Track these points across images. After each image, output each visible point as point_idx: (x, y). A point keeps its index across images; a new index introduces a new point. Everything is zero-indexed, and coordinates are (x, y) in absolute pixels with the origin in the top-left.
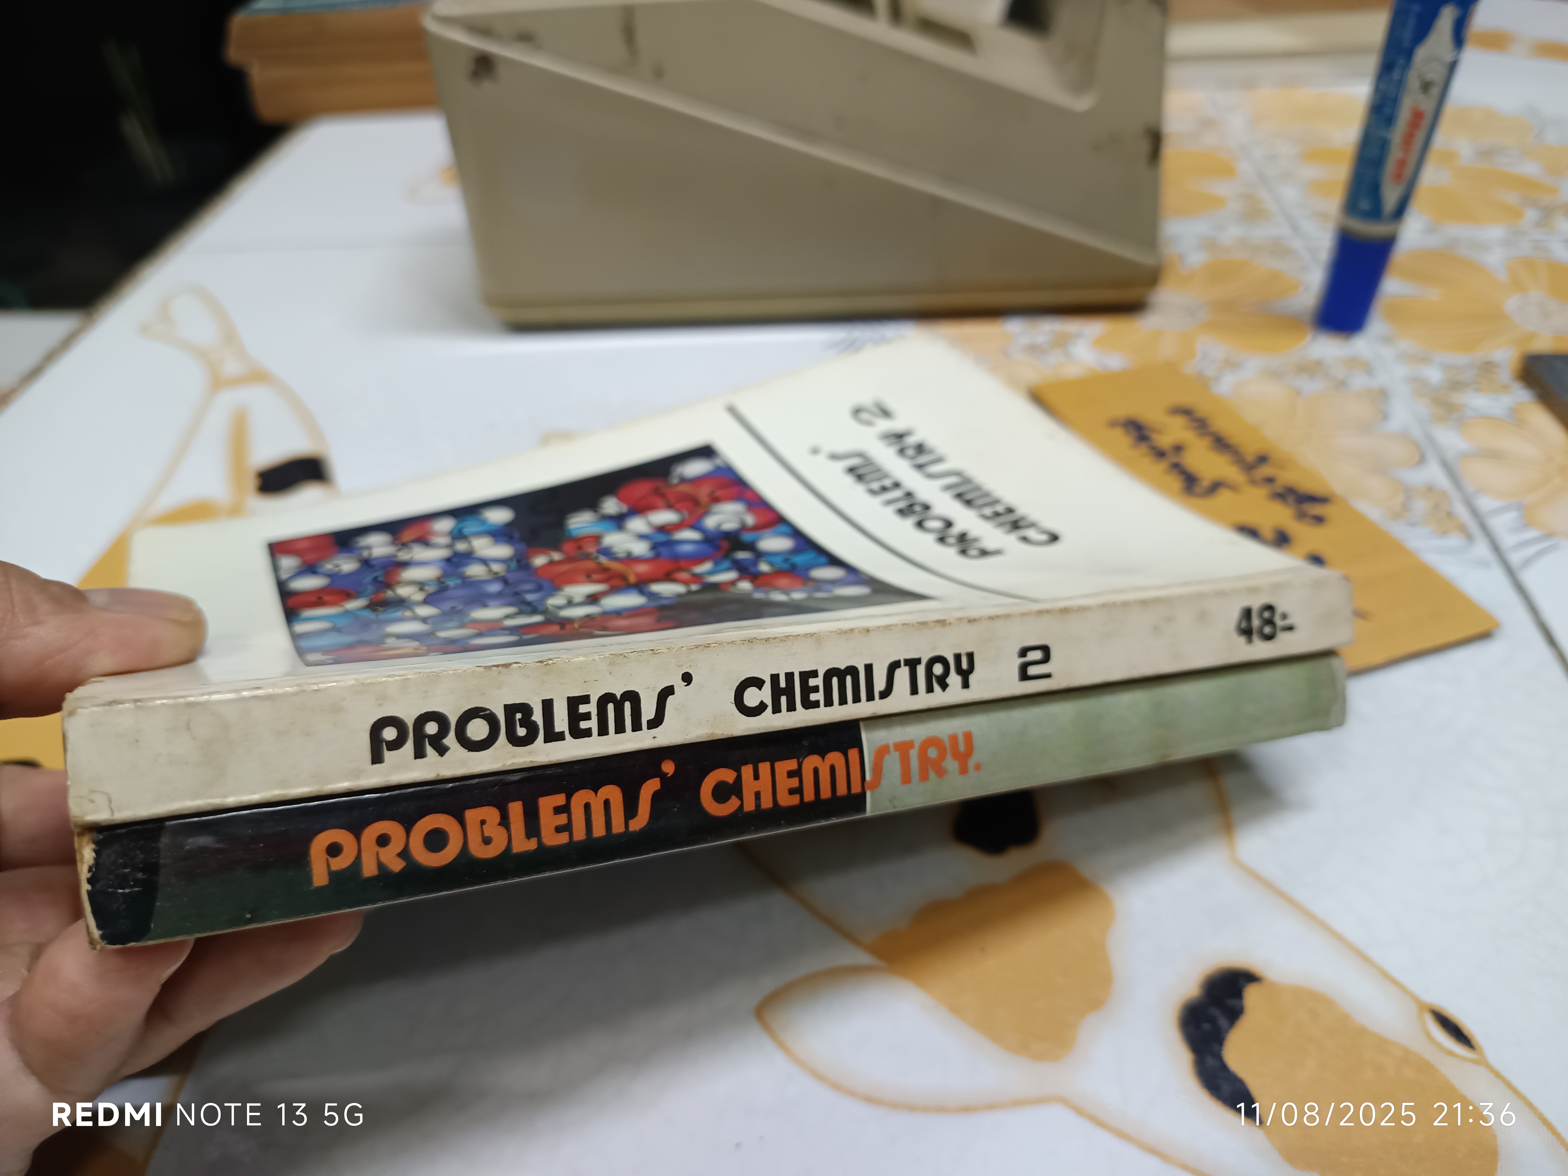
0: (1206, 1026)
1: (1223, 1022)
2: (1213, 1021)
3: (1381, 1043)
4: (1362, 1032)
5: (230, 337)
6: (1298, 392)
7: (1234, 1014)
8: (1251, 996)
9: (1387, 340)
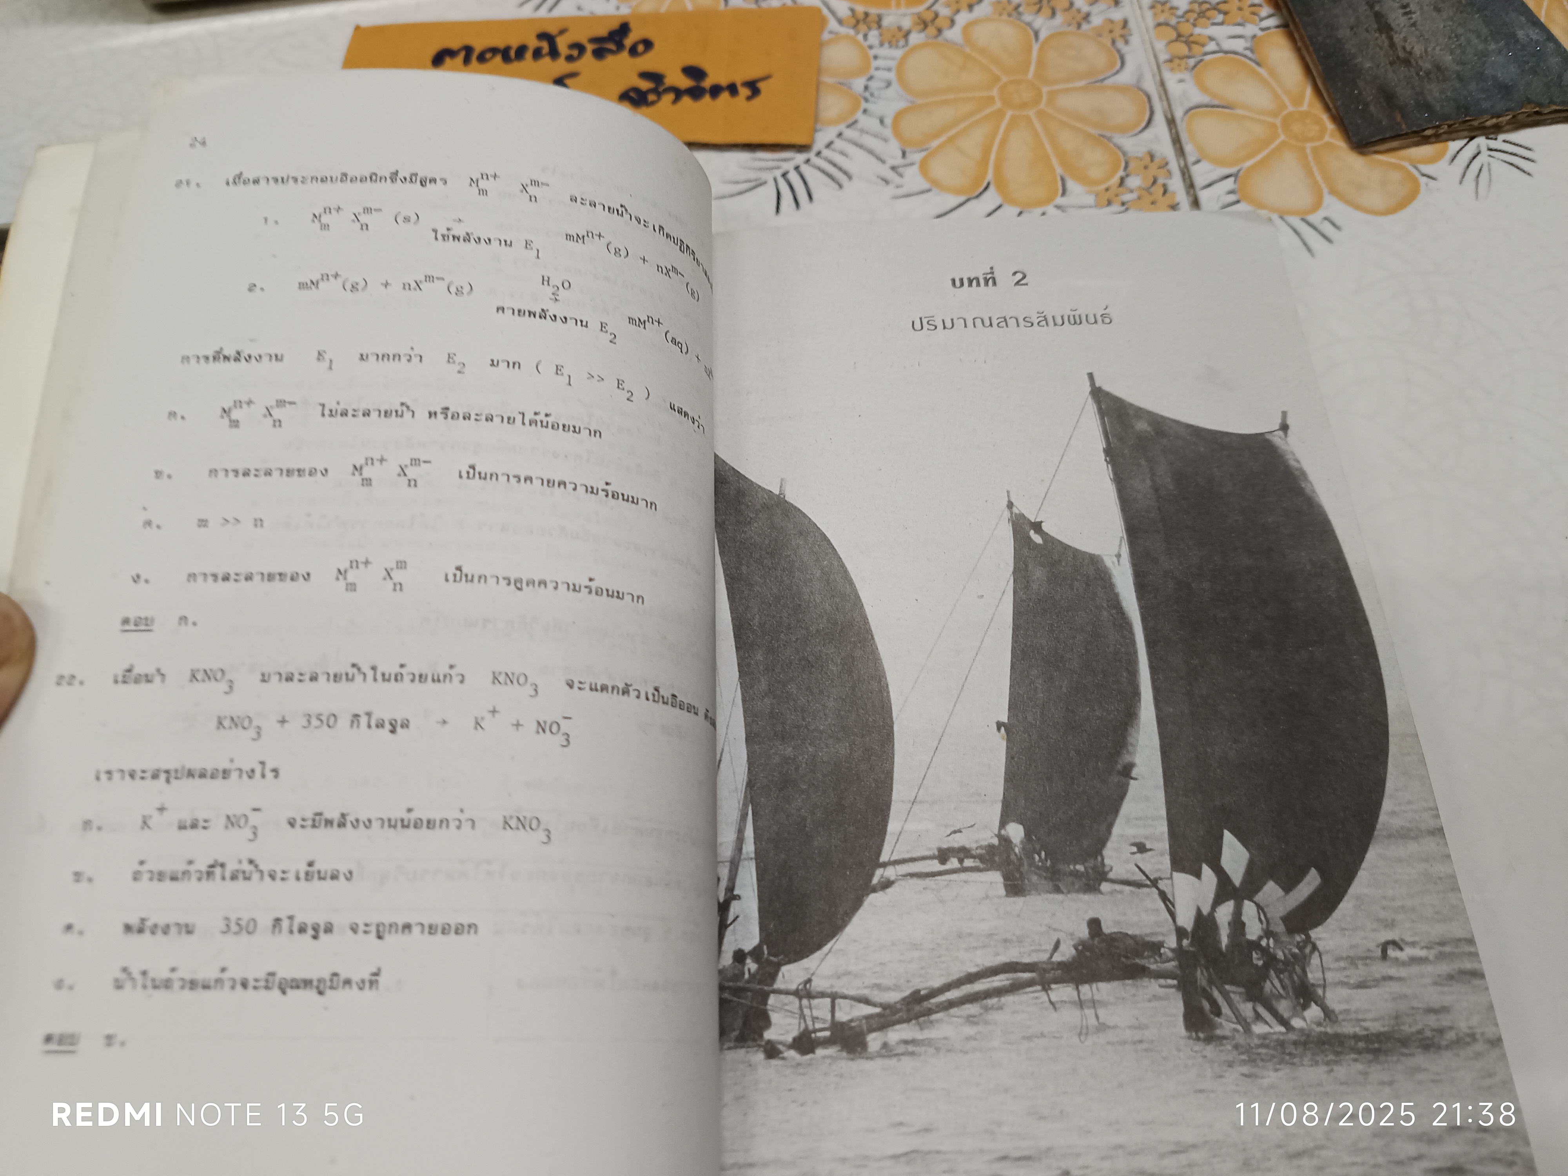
6: (1036, 34)
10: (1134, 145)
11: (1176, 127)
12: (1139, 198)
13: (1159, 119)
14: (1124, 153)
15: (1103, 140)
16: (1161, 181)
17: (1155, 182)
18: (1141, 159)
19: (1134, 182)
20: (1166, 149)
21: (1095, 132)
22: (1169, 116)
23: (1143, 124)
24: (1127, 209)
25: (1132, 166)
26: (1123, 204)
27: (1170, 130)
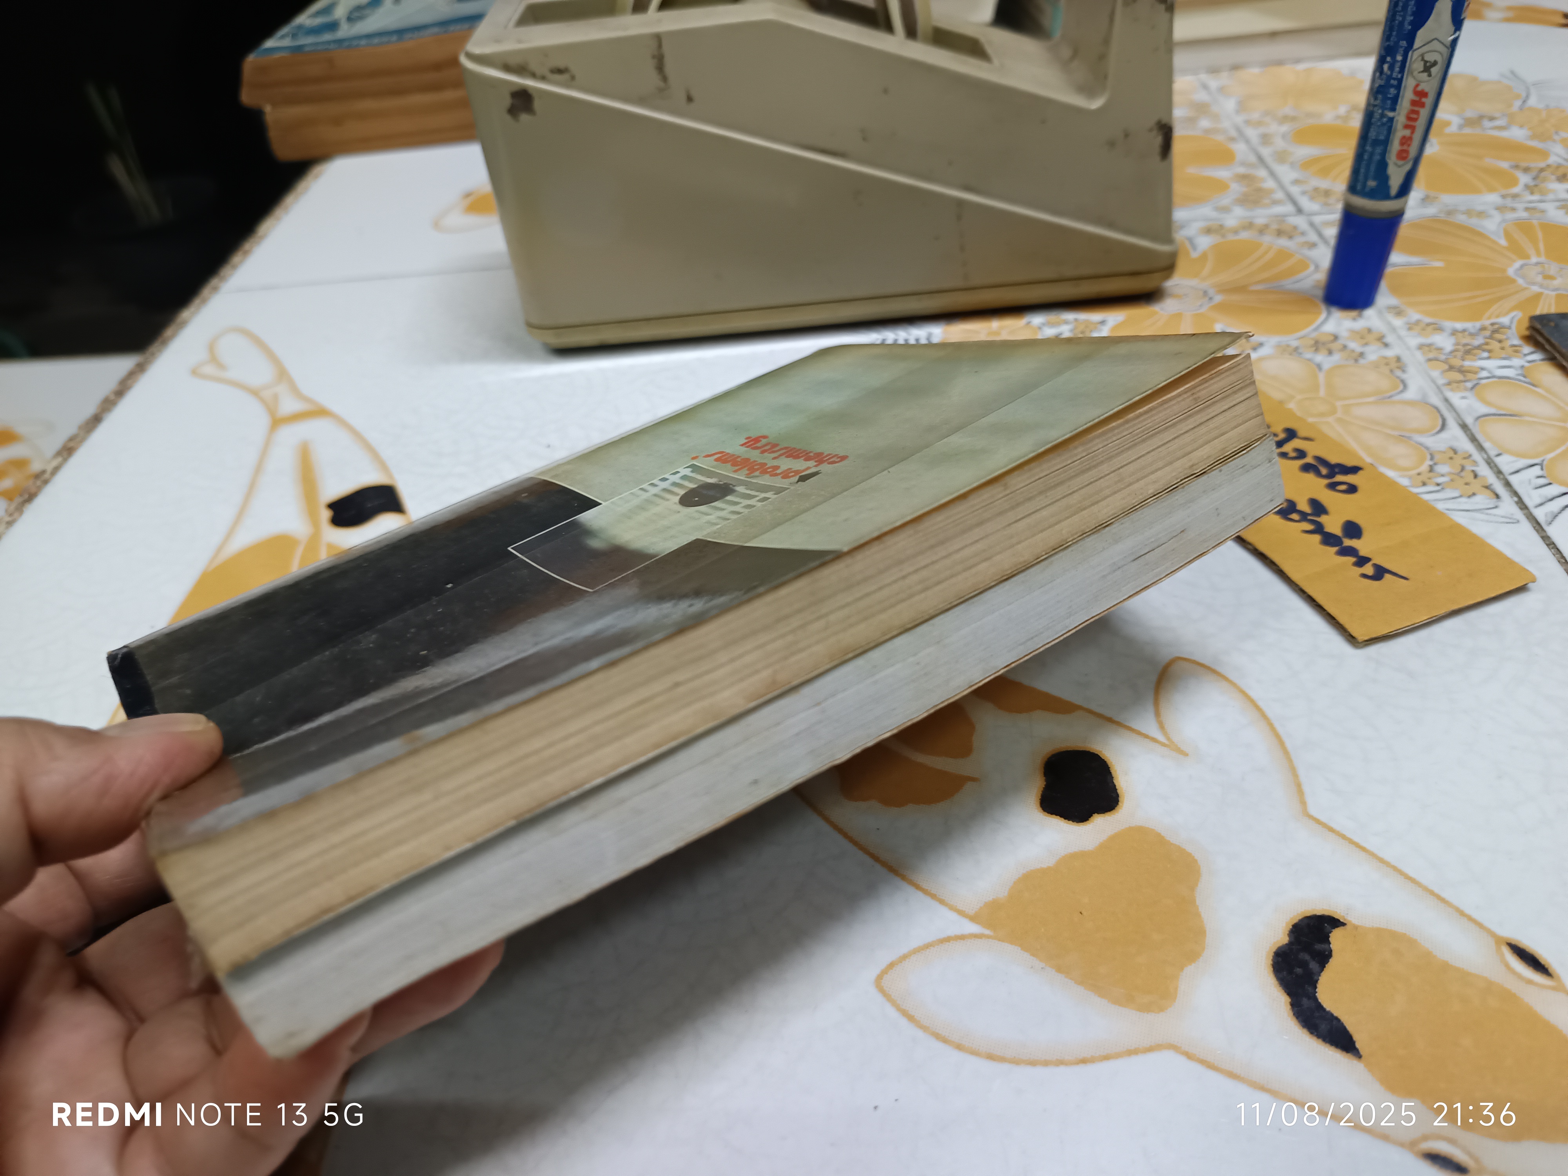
0: (1299, 971)
1: (1313, 965)
2: (1304, 965)
3: (1465, 977)
4: (1445, 967)
5: (282, 374)
6: (1319, 367)
7: (1324, 957)
8: (1336, 938)
9: (1398, 312)
10: (1438, 443)
11: (1470, 430)
12: (1452, 480)
13: (1452, 423)
14: (1427, 448)
15: (1403, 439)
16: (1469, 468)
17: (1463, 468)
18: (1444, 452)
19: (1442, 469)
20: (1466, 445)
21: (1396, 433)
22: (1461, 422)
23: (1438, 428)
24: (1443, 489)
25: (1437, 457)
26: (1438, 485)
27: (1465, 432)
